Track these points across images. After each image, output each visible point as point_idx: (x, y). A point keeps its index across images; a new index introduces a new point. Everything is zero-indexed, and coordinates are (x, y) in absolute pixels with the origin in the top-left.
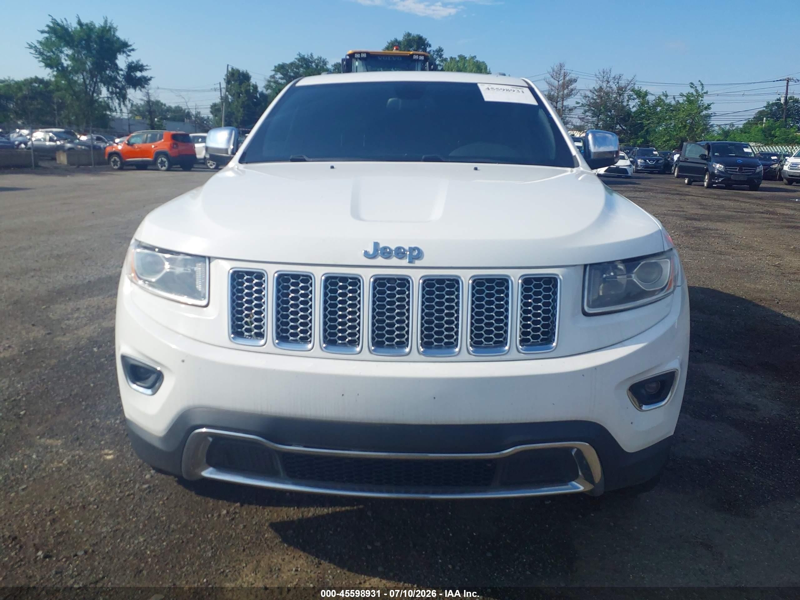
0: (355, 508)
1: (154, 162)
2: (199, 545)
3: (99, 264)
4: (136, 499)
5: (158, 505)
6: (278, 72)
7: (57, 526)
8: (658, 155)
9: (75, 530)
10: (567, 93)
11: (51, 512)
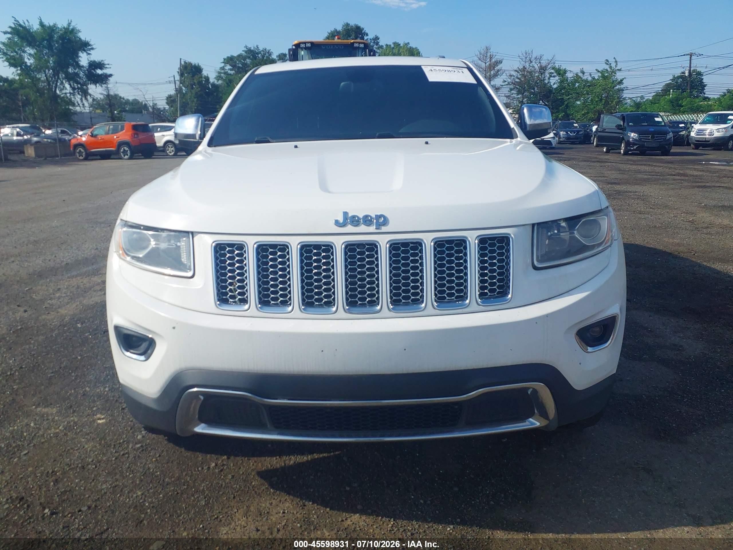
0: (332, 454)
1: (117, 152)
2: (193, 495)
3: (74, 248)
4: (131, 458)
5: (152, 462)
6: (227, 64)
7: (60, 485)
8: (578, 127)
9: (77, 488)
10: (494, 74)
11: (53, 474)
